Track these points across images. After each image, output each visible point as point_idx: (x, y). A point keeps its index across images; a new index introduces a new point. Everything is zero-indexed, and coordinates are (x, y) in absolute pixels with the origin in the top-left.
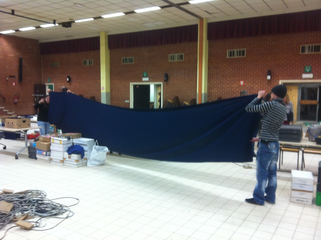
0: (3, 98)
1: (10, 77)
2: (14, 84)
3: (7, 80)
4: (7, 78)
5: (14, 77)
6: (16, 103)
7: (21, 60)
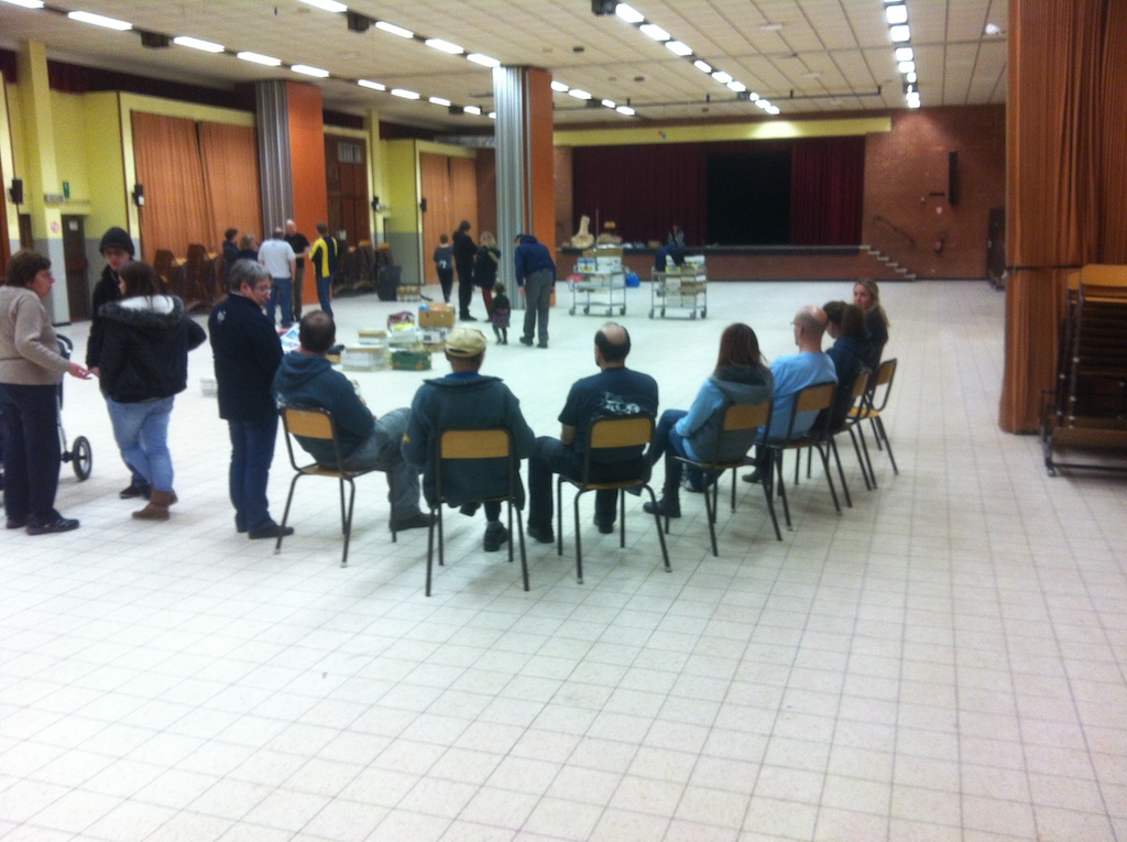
1: (931, 195)
2: (939, 210)
4: (923, 199)
5: (942, 194)
6: (940, 252)
7: (953, 158)
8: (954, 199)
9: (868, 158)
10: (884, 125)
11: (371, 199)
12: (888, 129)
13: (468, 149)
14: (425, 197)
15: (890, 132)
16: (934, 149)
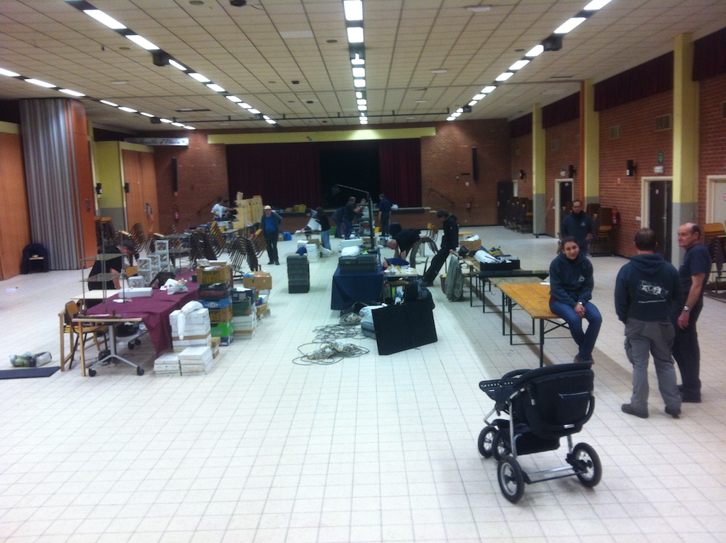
0: (452, 203)
1: (462, 174)
2: (467, 184)
3: (458, 180)
4: (458, 177)
5: (469, 174)
6: (469, 209)
7: (474, 151)
8: (476, 177)
9: (423, 152)
10: (431, 132)
11: (95, 185)
12: (434, 134)
13: (149, 146)
14: (127, 182)
15: (435, 137)
16: (462, 146)
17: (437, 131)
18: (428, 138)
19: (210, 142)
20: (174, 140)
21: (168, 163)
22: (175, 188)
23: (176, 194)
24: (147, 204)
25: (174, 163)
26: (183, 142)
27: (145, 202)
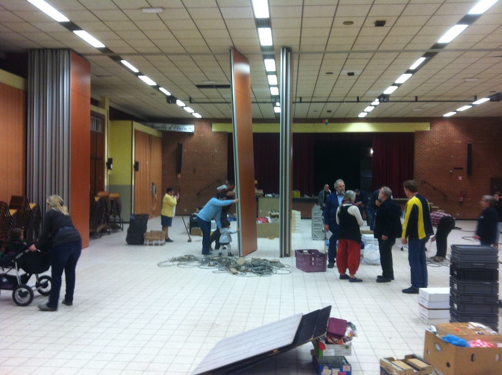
0: (445, 196)
1: (455, 169)
2: (460, 178)
3: (451, 173)
4: (451, 171)
6: (461, 203)
7: (469, 147)
8: (469, 172)
9: (417, 145)
10: (426, 127)
11: (106, 160)
12: (429, 129)
13: (158, 131)
14: (137, 160)
15: (429, 131)
16: (456, 142)
17: (431, 127)
18: (422, 133)
19: (214, 130)
20: (181, 126)
21: (175, 147)
22: (178, 170)
23: (179, 176)
24: (153, 184)
25: (180, 148)
26: (190, 128)
27: (152, 181)
